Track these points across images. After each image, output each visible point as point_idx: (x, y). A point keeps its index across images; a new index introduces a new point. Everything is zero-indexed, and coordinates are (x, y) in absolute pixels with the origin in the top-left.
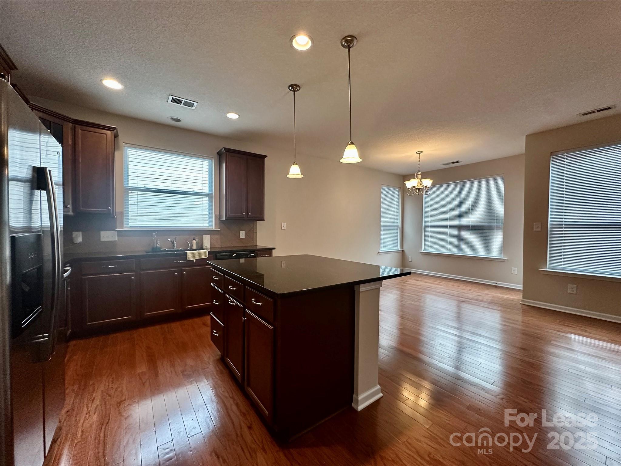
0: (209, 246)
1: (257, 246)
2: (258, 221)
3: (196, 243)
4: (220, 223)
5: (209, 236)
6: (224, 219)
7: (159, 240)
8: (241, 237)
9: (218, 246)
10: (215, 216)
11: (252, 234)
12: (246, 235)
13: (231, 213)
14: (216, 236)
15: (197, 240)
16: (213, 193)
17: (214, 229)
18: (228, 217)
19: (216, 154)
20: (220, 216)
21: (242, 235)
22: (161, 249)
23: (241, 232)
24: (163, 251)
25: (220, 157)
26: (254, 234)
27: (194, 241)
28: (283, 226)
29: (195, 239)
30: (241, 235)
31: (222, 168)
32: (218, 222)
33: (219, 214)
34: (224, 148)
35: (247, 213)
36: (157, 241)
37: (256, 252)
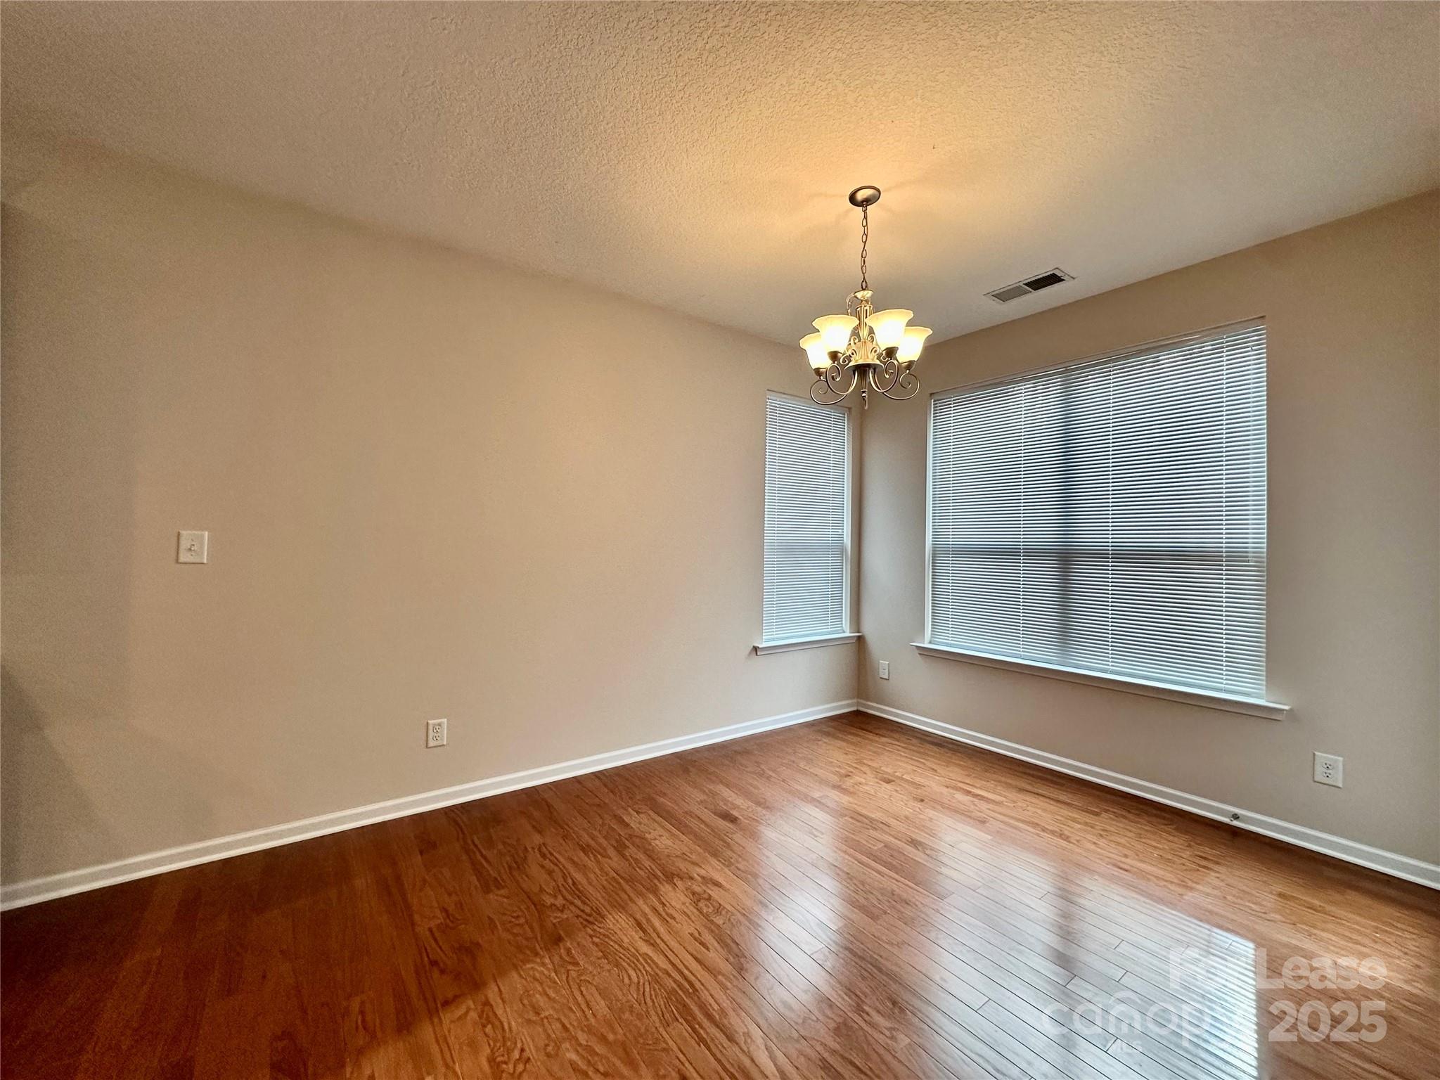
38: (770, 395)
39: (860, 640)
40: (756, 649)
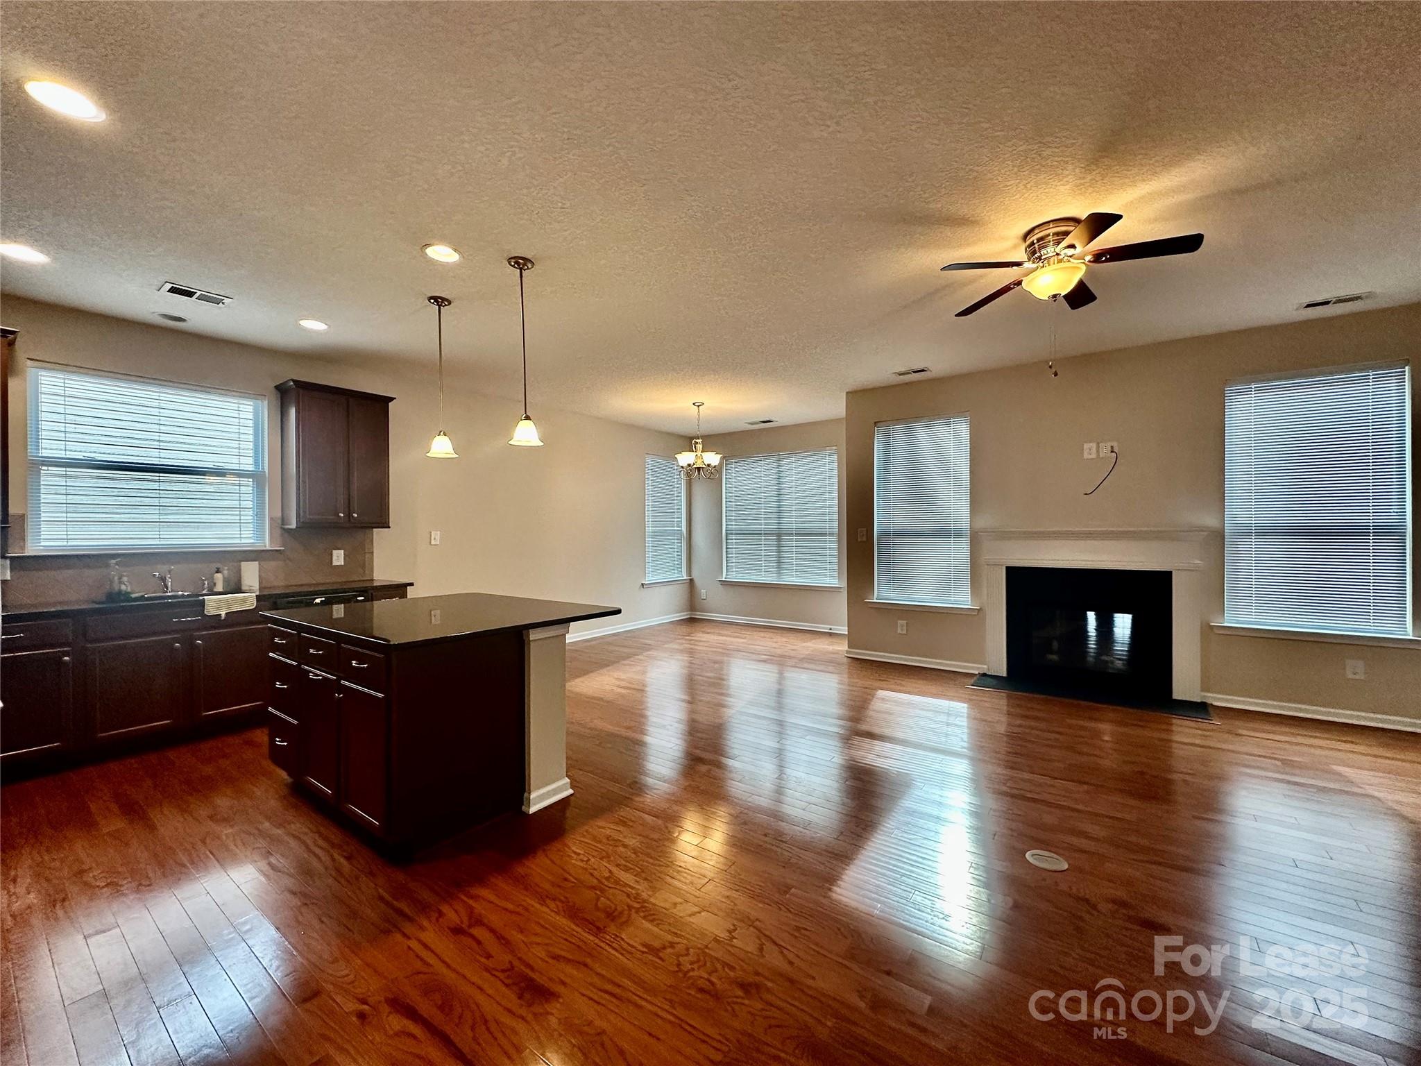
0: (256, 586)
1: (372, 580)
2: (374, 529)
3: (224, 578)
4: (282, 535)
5: (257, 562)
6: (294, 526)
7: (127, 576)
8: (335, 563)
9: (279, 584)
10: (271, 519)
11: (361, 556)
12: (347, 558)
13: (310, 514)
14: (273, 564)
15: (226, 572)
16: (266, 470)
17: (268, 548)
18: (303, 522)
19: (274, 390)
20: (284, 520)
21: (339, 558)
22: (133, 596)
23: (335, 552)
24: (136, 599)
25: (281, 399)
26: (367, 556)
27: (219, 576)
28: (433, 538)
29: (221, 570)
30: (334, 558)
31: (288, 420)
32: (278, 531)
33: (280, 514)
34: (293, 381)
35: (349, 515)
36: (120, 578)
37: (370, 592)
38: (646, 456)
39: (691, 580)
40: (643, 584)
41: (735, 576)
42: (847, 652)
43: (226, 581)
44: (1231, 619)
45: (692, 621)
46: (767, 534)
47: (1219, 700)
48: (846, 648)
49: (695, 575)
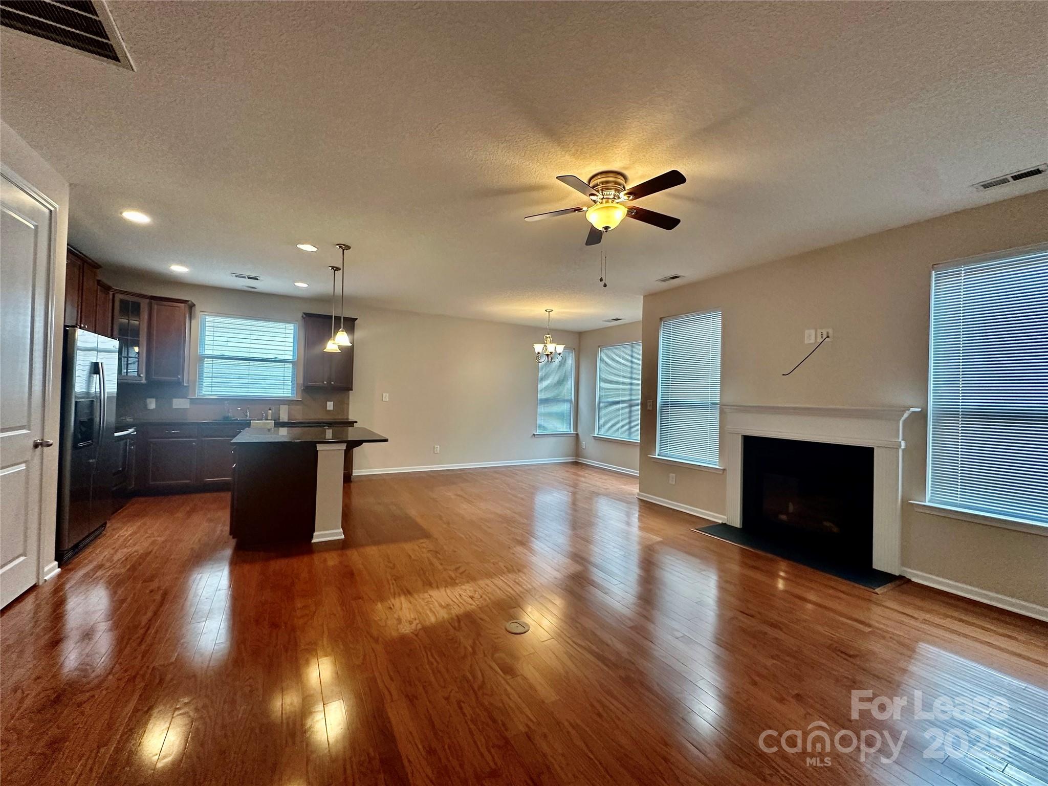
0: (286, 418)
1: (348, 419)
4: (303, 392)
5: (288, 406)
6: (303, 388)
7: (232, 409)
8: (328, 409)
10: (298, 384)
11: (343, 405)
12: (335, 406)
13: (309, 382)
14: (298, 407)
15: (273, 410)
16: (297, 359)
17: (294, 399)
18: (306, 386)
19: (301, 318)
21: (330, 406)
22: (232, 418)
23: (328, 403)
26: (346, 406)
27: (270, 411)
28: (384, 397)
29: (271, 408)
30: (328, 406)
32: (301, 390)
33: (301, 382)
34: (304, 313)
35: (329, 382)
36: (228, 410)
39: (577, 434)
40: (534, 435)
41: (604, 434)
42: (638, 494)
43: (272, 414)
44: (930, 498)
45: (576, 464)
46: (624, 403)
47: (917, 576)
48: (638, 491)
49: (580, 432)
